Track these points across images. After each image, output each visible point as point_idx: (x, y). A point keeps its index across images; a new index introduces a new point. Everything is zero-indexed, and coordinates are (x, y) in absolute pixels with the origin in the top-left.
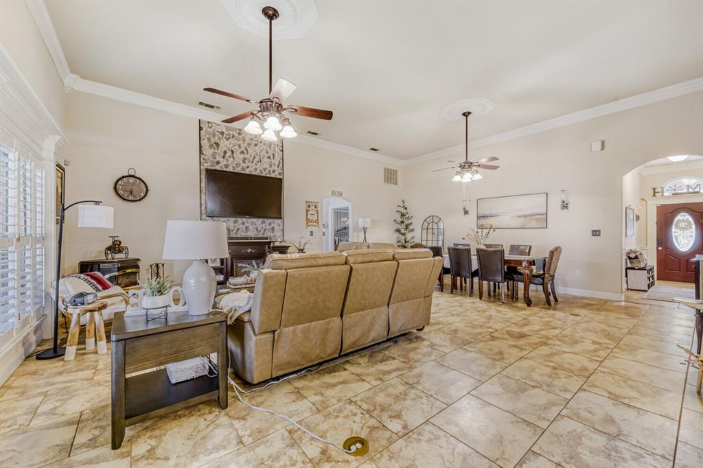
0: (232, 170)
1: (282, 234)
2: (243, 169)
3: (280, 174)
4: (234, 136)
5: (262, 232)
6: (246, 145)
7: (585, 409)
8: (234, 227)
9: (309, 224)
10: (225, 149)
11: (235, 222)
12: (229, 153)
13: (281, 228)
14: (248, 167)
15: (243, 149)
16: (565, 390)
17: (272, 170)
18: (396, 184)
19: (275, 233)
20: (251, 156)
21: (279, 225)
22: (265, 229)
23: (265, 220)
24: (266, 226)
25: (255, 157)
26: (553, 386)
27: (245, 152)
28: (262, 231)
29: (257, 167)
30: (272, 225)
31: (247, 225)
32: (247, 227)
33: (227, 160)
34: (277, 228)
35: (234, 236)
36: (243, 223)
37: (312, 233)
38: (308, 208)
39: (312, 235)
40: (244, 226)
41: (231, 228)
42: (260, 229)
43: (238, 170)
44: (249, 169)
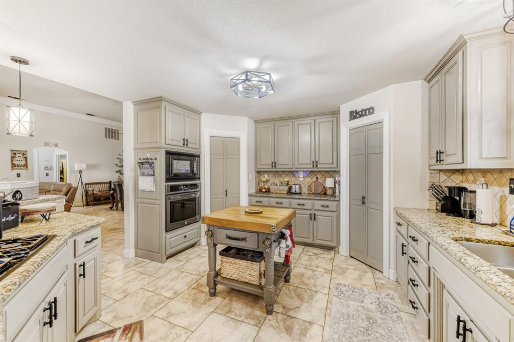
18: (118, 139)
38: (14, 155)
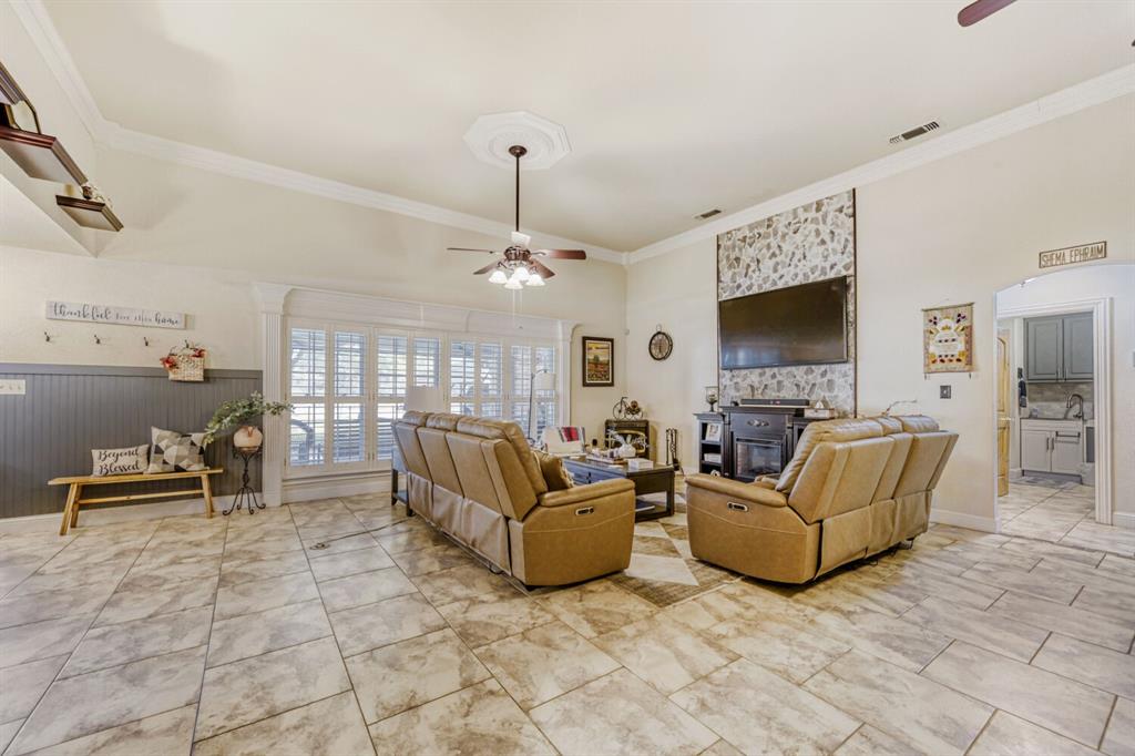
0: (757, 291)
1: (851, 392)
2: (775, 283)
3: (846, 267)
4: (760, 235)
5: (806, 391)
6: (779, 239)
7: (177, 672)
8: (760, 382)
9: (933, 367)
10: (748, 261)
11: (761, 375)
12: (753, 266)
13: (851, 381)
14: (781, 277)
15: (774, 249)
16: (220, 681)
17: (828, 265)
19: (835, 393)
20: (786, 256)
21: (845, 375)
22: (814, 385)
23: (813, 367)
24: (815, 378)
25: (793, 253)
26: (244, 673)
27: (777, 252)
28: (808, 388)
29: (798, 270)
30: (829, 376)
31: (779, 378)
32: (779, 383)
33: (751, 278)
34: (839, 381)
35: (761, 397)
36: (774, 376)
37: (945, 392)
39: (944, 396)
40: (775, 381)
41: (756, 385)
42: (802, 384)
43: (768, 287)
44: (783, 281)
